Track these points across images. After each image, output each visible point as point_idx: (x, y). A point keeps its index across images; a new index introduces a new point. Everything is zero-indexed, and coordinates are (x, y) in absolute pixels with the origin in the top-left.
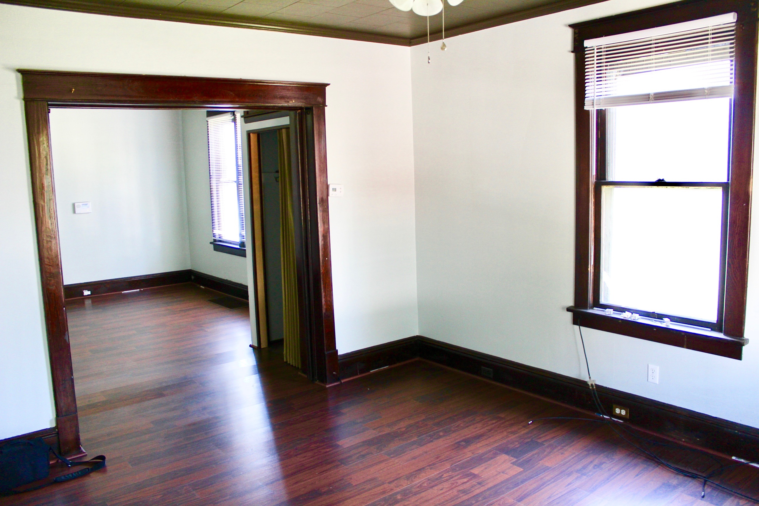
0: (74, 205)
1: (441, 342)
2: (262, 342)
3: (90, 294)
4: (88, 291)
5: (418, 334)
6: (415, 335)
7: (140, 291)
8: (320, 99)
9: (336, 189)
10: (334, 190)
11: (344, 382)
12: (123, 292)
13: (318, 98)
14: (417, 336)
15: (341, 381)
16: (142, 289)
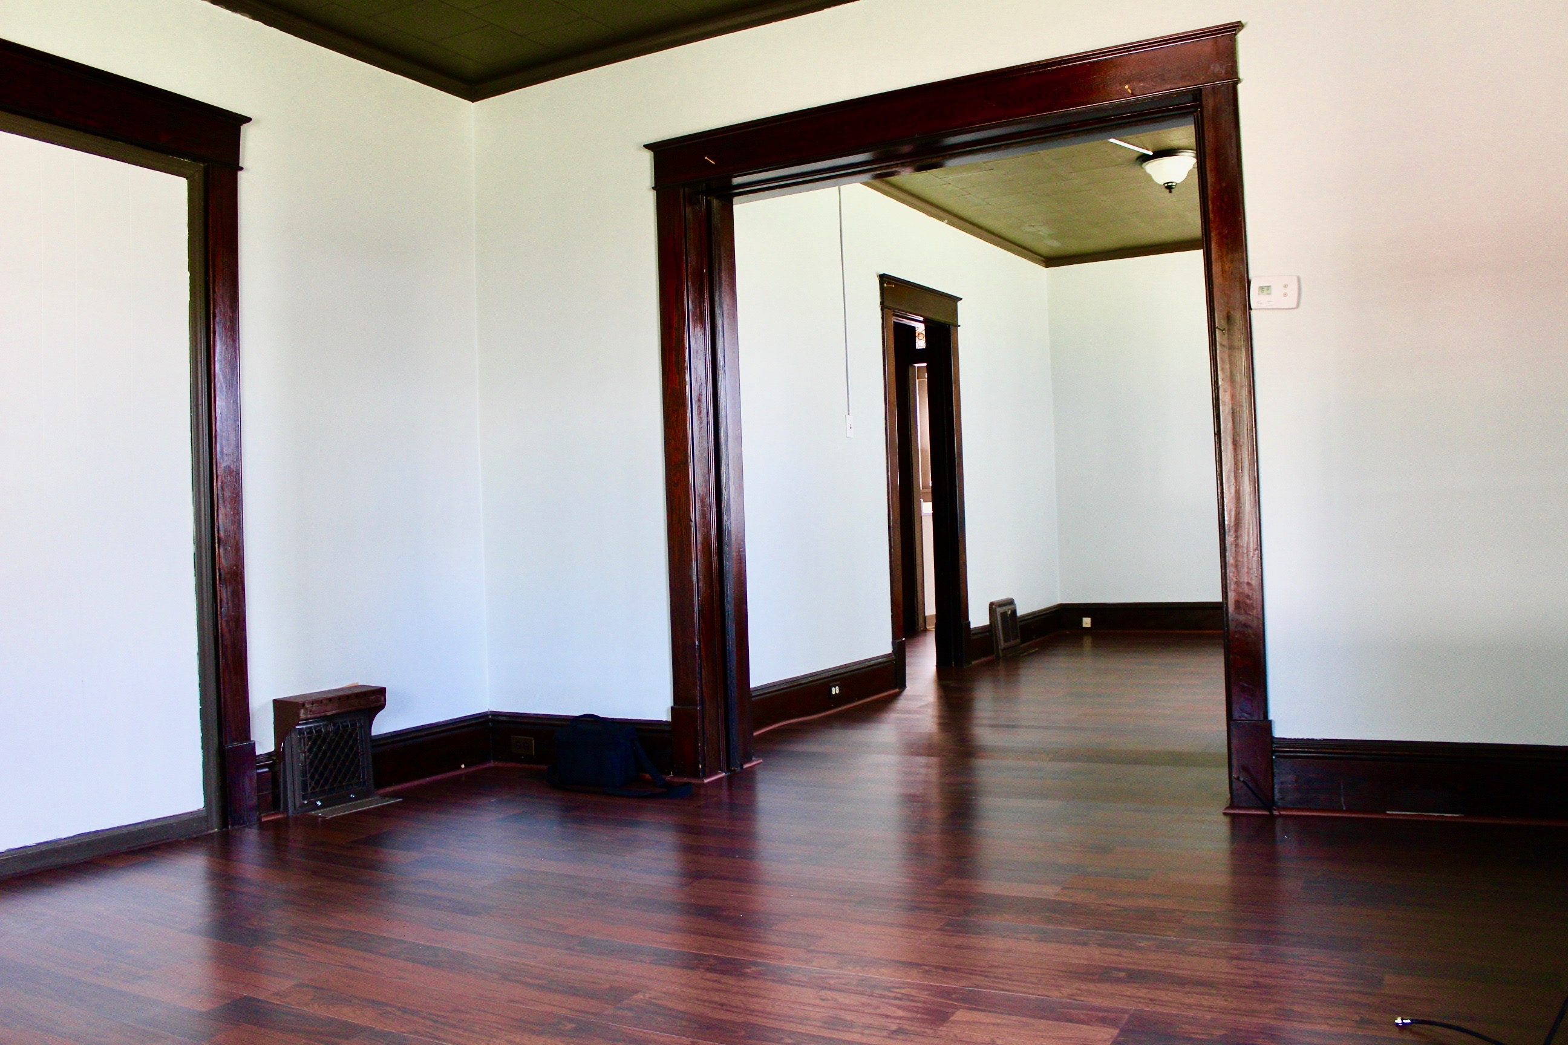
15: (1272, 811)
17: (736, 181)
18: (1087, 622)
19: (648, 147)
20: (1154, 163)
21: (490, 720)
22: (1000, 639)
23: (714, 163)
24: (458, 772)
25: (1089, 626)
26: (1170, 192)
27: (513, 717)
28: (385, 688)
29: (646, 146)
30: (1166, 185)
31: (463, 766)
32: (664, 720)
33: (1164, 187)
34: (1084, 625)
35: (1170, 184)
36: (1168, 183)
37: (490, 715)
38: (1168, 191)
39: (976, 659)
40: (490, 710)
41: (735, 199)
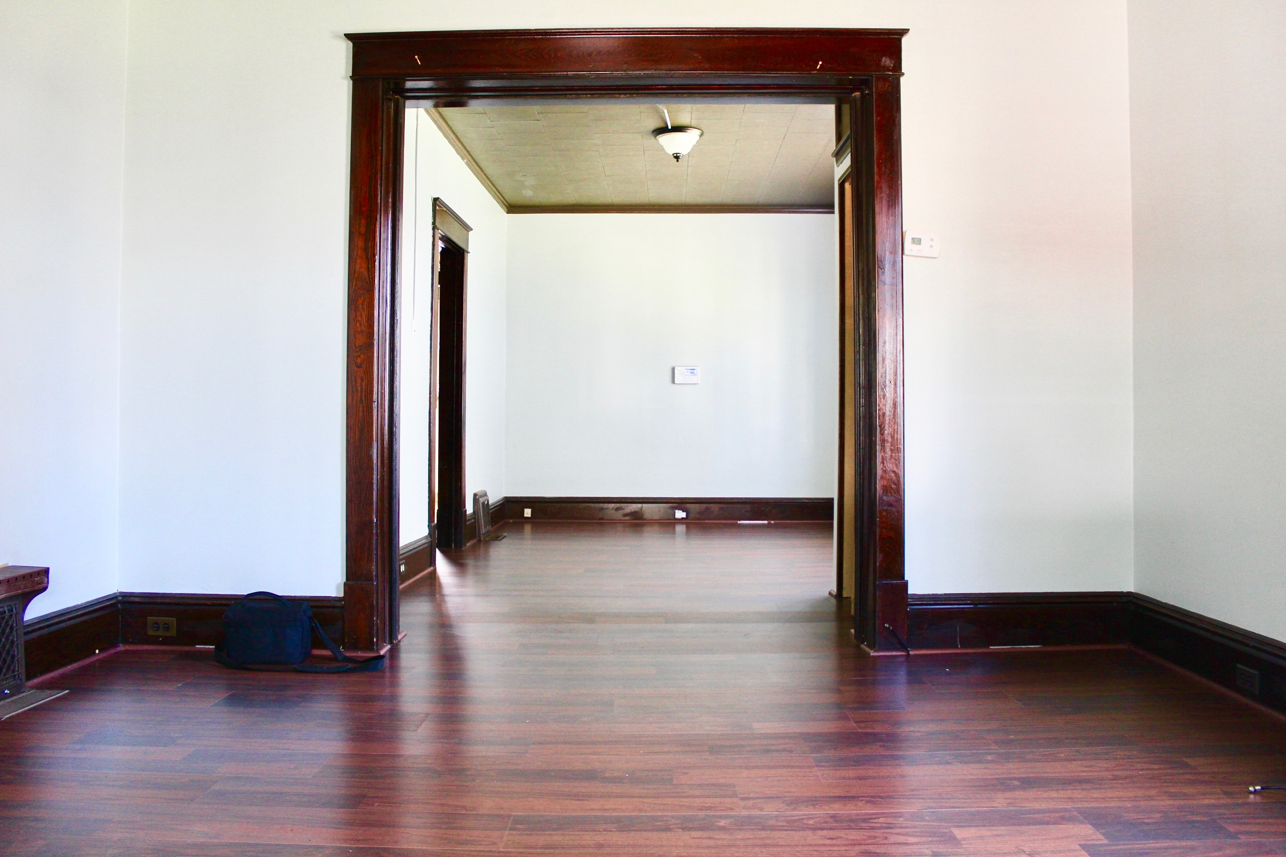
0: (673, 369)
1: (1169, 605)
2: (844, 585)
3: (685, 516)
4: (683, 511)
5: (1132, 590)
6: (1125, 589)
7: (769, 524)
8: (886, 61)
9: (920, 240)
10: (917, 241)
11: (915, 655)
12: (739, 522)
13: (884, 59)
14: (1129, 594)
15: (908, 652)
16: (772, 522)
17: (409, 84)
18: (528, 513)
19: (349, 36)
20: (668, 135)
21: (119, 602)
22: (481, 524)
23: (420, 64)
24: (94, 659)
25: (529, 516)
26: (678, 161)
27: (148, 597)
28: (48, 569)
29: (346, 35)
30: (675, 155)
31: (97, 651)
32: (334, 596)
33: (673, 156)
34: (526, 515)
35: (678, 155)
36: (677, 154)
37: (120, 596)
38: (676, 160)
39: (468, 542)
40: (119, 591)
41: (408, 103)
